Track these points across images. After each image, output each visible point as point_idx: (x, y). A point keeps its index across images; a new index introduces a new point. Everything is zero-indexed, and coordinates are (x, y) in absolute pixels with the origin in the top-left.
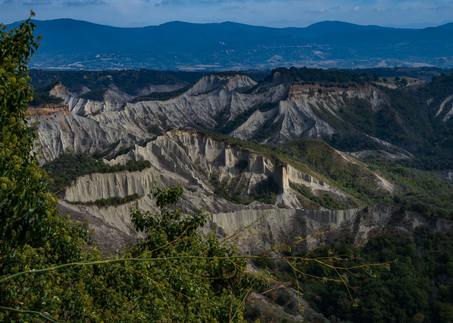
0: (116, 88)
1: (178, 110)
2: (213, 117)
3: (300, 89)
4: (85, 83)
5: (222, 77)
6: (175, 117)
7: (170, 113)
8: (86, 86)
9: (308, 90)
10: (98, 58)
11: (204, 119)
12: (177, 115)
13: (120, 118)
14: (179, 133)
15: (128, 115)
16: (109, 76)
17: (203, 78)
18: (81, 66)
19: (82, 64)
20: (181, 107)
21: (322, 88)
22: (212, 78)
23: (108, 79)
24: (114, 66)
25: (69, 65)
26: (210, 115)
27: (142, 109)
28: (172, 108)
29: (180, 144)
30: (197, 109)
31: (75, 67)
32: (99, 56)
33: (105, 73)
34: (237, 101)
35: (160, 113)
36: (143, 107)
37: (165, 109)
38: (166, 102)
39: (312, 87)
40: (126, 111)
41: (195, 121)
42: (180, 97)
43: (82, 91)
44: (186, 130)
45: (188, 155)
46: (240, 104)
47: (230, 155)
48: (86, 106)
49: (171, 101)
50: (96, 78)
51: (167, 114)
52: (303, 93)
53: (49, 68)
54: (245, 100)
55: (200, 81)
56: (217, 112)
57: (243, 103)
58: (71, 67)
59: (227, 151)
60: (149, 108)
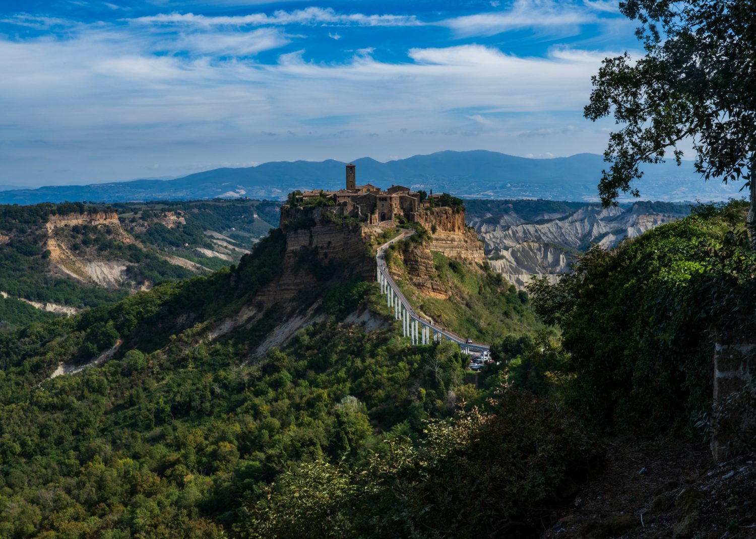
0: (515, 215)
1: (551, 232)
2: (578, 239)
3: (645, 218)
4: (488, 210)
5: (598, 208)
6: (548, 237)
7: (545, 234)
8: (490, 212)
9: (652, 220)
10: (509, 188)
11: (570, 239)
12: (550, 235)
13: (505, 237)
14: (532, 244)
15: (512, 235)
16: (510, 205)
17: (582, 208)
18: (492, 194)
19: (493, 192)
20: (554, 230)
21: (665, 218)
22: (589, 208)
23: (509, 207)
24: (523, 195)
25: (482, 193)
26: (576, 237)
27: (522, 230)
28: (547, 231)
29: (532, 250)
30: (566, 232)
31: (487, 195)
32: (509, 185)
33: (506, 202)
34: (598, 227)
35: (536, 234)
36: (524, 229)
37: (540, 231)
38: (542, 226)
39: (656, 217)
40: (510, 232)
41: (563, 241)
42: (554, 222)
43: (486, 216)
44: (536, 242)
45: (536, 257)
46: (601, 229)
47: (563, 259)
48: (482, 228)
49: (546, 226)
50: (498, 206)
51: (542, 235)
52: (648, 221)
53: (462, 196)
54: (604, 226)
55: (580, 211)
56: (582, 235)
57: (603, 228)
58: (483, 195)
59: (561, 256)
60: (528, 230)
